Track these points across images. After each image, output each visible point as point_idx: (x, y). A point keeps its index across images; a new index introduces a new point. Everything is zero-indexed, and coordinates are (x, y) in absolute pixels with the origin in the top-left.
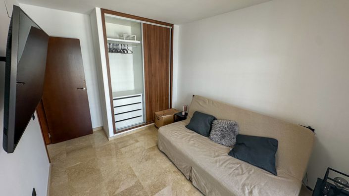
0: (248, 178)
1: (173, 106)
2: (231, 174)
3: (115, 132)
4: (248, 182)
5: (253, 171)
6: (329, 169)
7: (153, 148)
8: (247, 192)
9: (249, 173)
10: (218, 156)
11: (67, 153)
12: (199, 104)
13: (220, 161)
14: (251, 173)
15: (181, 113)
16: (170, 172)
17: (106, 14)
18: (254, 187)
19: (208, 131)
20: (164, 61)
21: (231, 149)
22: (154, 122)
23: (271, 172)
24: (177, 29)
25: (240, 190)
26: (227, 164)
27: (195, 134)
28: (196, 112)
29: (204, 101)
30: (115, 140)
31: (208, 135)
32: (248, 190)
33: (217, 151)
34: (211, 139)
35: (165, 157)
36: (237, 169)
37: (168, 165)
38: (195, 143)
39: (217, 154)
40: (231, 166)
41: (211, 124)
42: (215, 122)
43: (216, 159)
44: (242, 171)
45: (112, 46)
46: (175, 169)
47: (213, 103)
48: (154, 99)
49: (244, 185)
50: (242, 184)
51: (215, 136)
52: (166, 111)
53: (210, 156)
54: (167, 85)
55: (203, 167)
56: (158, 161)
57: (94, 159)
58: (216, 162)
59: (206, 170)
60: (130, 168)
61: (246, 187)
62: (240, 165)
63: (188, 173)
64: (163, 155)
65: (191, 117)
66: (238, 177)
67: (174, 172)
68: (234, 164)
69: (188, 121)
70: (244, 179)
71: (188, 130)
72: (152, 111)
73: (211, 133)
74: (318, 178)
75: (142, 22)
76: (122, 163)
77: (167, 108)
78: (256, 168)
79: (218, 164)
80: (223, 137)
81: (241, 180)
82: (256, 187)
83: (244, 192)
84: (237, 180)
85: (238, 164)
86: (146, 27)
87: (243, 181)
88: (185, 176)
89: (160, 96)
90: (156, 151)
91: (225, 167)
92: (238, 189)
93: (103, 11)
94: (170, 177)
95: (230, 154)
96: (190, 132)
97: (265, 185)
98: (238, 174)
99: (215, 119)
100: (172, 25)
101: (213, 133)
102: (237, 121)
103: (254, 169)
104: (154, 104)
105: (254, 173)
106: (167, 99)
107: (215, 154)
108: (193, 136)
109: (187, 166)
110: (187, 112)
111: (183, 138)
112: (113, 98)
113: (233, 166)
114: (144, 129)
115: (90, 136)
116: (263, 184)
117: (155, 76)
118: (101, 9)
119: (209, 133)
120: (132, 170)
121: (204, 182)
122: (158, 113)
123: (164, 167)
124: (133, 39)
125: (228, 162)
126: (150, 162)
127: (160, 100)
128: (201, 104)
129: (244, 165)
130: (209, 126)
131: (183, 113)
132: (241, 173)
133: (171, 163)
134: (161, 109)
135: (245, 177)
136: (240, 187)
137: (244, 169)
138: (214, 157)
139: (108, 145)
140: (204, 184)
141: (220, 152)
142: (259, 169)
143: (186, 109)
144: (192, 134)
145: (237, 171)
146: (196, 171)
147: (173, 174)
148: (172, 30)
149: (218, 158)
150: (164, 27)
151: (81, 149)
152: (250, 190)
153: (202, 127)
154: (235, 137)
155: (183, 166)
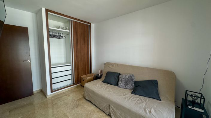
0: (146, 104)
1: (92, 72)
2: (135, 104)
3: (52, 91)
4: (147, 106)
5: (148, 100)
6: (186, 91)
7: (81, 99)
8: (148, 112)
9: (146, 101)
10: (126, 95)
11: (9, 112)
12: (109, 67)
13: (127, 97)
14: (147, 101)
15: (98, 75)
16: (94, 112)
17: (48, 12)
18: (151, 108)
19: (117, 82)
20: (86, 44)
21: (132, 90)
22: (80, 83)
23: (158, 100)
24: (93, 26)
25: (143, 111)
26: (132, 99)
27: (109, 85)
28: (108, 72)
29: (112, 65)
30: (51, 97)
31: (117, 84)
32: (148, 110)
33: (124, 93)
34: (119, 87)
35: (90, 104)
36: (138, 100)
37: (93, 108)
38: (109, 90)
39: (124, 94)
40: (134, 99)
41: (118, 77)
42: (120, 76)
43: (125, 96)
44: (142, 101)
45: (51, 34)
46: (98, 110)
47: (118, 65)
48: (80, 67)
49: (145, 109)
50: (144, 108)
51: (121, 84)
52: (88, 75)
53: (121, 96)
54: (88, 58)
55: (118, 102)
56: (85, 107)
57: (35, 112)
58: (125, 98)
59: (120, 104)
60: (65, 114)
61: (146, 109)
62: (140, 98)
63: (107, 110)
64: (89, 102)
65: (105, 76)
66: (140, 104)
67: (98, 112)
68: (136, 98)
69: (103, 78)
70: (144, 105)
71: (104, 83)
72: (79, 75)
73: (119, 82)
74: (182, 99)
75: (72, 20)
76: (58, 112)
77: (88, 73)
78: (149, 98)
79: (127, 99)
80: (126, 84)
81: (142, 106)
82: (152, 108)
83: (146, 112)
84: (140, 106)
85: (138, 97)
86: (75, 23)
87: (144, 106)
88: (106, 113)
89: (84, 66)
90: (84, 101)
91: (131, 100)
92: (142, 111)
93: (47, 11)
94: (95, 115)
95: (132, 93)
96: (106, 84)
97: (157, 106)
98: (140, 103)
99: (120, 74)
100: (90, 23)
101: (120, 82)
102: (133, 74)
103: (148, 99)
104: (80, 70)
105: (148, 101)
106: (88, 67)
107: (123, 94)
108: (108, 86)
109: (106, 106)
110: (102, 74)
111: (102, 88)
112: (52, 67)
113: (136, 99)
114: (73, 88)
115: (31, 97)
116: (155, 106)
117: (80, 53)
118: (46, 9)
119: (118, 83)
120: (66, 115)
121: (120, 113)
122: (82, 76)
123: (90, 110)
124: (66, 29)
125: (132, 97)
126: (80, 107)
127: (84, 68)
128: (110, 67)
129: (142, 97)
130: (117, 79)
131: (100, 75)
132: (141, 102)
133: (95, 106)
134: (85, 74)
135: (144, 104)
136: (143, 110)
137: (142, 100)
138: (124, 96)
139: (47, 101)
140: (119, 115)
141: (126, 93)
142: (150, 98)
143: (101, 72)
144: (107, 85)
145: (139, 102)
146: (113, 106)
147: (97, 113)
148: (90, 26)
149: (126, 96)
150: (86, 24)
151: (23, 106)
152: (149, 111)
153: (113, 80)
154: (133, 83)
155: (104, 106)
